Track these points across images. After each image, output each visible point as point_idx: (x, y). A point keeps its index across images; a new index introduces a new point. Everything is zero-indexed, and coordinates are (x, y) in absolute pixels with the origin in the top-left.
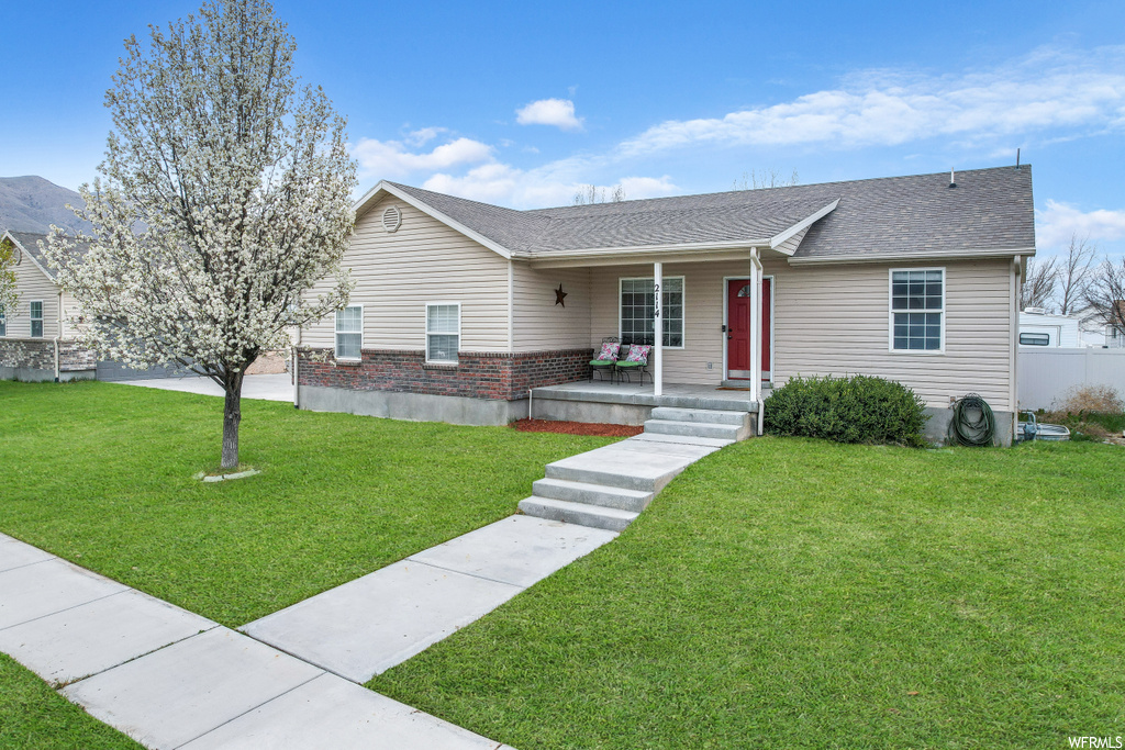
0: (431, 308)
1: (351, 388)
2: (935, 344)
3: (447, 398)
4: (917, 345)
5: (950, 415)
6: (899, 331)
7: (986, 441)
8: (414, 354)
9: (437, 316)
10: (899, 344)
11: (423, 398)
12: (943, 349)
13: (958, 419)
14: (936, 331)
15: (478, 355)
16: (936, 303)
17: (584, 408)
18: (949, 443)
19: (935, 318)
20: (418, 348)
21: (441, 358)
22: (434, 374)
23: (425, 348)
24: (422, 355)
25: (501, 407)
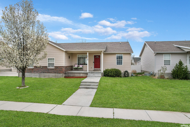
0: (48, 59)
1: (31, 73)
2: (122, 64)
3: (52, 74)
4: (119, 64)
5: (124, 73)
6: (117, 62)
7: (128, 76)
8: (45, 66)
9: (50, 60)
10: (117, 64)
11: (47, 74)
12: (123, 65)
13: (125, 74)
14: (122, 62)
15: (58, 66)
16: (122, 59)
17: (76, 74)
18: (124, 77)
19: (122, 61)
20: (46, 66)
21: (51, 67)
22: (50, 70)
23: (48, 65)
24: (47, 66)
25: (63, 75)
